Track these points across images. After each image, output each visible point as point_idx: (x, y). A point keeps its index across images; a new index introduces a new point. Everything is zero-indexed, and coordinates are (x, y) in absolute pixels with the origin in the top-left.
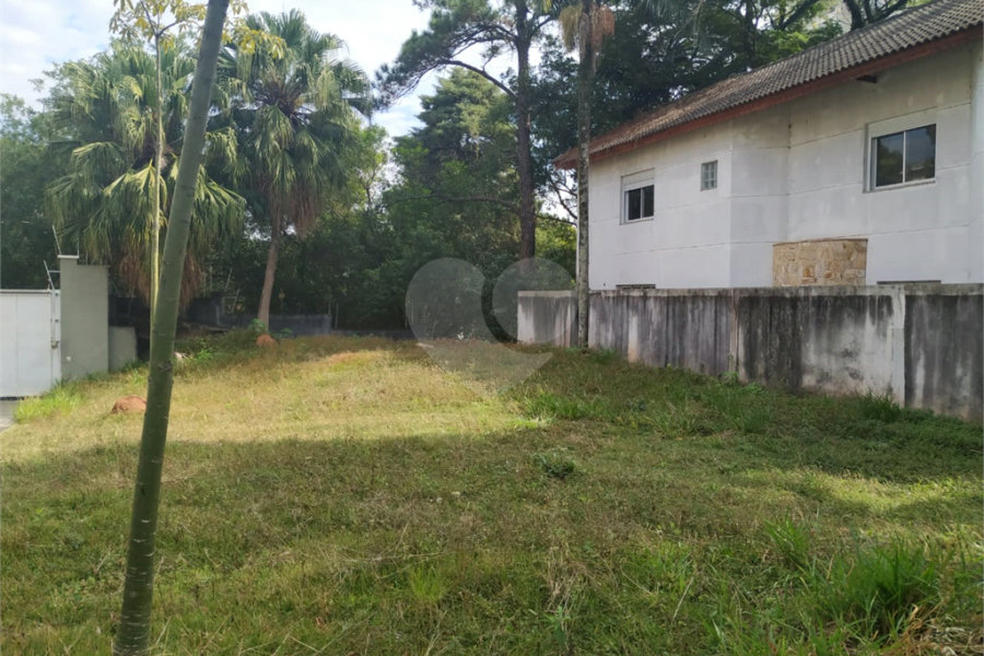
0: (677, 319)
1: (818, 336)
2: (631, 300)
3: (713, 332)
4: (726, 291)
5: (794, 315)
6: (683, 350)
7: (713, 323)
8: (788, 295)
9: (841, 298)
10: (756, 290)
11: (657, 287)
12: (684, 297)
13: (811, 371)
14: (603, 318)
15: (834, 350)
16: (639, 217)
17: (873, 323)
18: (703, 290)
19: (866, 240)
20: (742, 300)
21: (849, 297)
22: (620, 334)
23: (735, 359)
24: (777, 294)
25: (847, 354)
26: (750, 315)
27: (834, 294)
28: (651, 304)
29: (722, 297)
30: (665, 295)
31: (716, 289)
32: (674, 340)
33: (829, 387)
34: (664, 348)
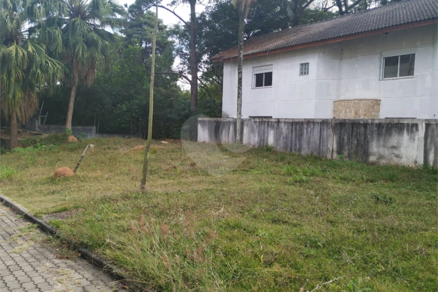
0: (298, 132)
1: (378, 140)
2: (270, 123)
3: (319, 138)
4: (327, 120)
5: (365, 131)
6: (301, 145)
7: (319, 134)
8: (362, 122)
9: (391, 124)
10: (344, 120)
11: (273, 117)
12: (302, 122)
13: (374, 154)
14: (252, 131)
15: (387, 146)
16: (262, 86)
17: (408, 135)
18: (313, 119)
19: (380, 100)
20: (336, 124)
21: (396, 124)
22: (263, 138)
23: (331, 149)
24: (355, 122)
25: (394, 147)
26: (340, 130)
27: (388, 122)
28: (282, 125)
29: (324, 123)
30: (291, 121)
31: (321, 119)
32: (295, 141)
33: (383, 162)
34: (289, 144)
